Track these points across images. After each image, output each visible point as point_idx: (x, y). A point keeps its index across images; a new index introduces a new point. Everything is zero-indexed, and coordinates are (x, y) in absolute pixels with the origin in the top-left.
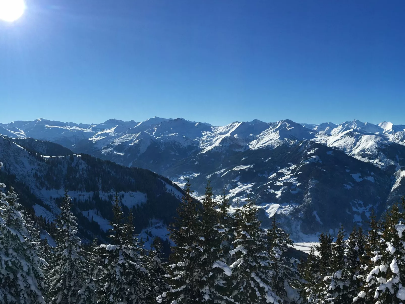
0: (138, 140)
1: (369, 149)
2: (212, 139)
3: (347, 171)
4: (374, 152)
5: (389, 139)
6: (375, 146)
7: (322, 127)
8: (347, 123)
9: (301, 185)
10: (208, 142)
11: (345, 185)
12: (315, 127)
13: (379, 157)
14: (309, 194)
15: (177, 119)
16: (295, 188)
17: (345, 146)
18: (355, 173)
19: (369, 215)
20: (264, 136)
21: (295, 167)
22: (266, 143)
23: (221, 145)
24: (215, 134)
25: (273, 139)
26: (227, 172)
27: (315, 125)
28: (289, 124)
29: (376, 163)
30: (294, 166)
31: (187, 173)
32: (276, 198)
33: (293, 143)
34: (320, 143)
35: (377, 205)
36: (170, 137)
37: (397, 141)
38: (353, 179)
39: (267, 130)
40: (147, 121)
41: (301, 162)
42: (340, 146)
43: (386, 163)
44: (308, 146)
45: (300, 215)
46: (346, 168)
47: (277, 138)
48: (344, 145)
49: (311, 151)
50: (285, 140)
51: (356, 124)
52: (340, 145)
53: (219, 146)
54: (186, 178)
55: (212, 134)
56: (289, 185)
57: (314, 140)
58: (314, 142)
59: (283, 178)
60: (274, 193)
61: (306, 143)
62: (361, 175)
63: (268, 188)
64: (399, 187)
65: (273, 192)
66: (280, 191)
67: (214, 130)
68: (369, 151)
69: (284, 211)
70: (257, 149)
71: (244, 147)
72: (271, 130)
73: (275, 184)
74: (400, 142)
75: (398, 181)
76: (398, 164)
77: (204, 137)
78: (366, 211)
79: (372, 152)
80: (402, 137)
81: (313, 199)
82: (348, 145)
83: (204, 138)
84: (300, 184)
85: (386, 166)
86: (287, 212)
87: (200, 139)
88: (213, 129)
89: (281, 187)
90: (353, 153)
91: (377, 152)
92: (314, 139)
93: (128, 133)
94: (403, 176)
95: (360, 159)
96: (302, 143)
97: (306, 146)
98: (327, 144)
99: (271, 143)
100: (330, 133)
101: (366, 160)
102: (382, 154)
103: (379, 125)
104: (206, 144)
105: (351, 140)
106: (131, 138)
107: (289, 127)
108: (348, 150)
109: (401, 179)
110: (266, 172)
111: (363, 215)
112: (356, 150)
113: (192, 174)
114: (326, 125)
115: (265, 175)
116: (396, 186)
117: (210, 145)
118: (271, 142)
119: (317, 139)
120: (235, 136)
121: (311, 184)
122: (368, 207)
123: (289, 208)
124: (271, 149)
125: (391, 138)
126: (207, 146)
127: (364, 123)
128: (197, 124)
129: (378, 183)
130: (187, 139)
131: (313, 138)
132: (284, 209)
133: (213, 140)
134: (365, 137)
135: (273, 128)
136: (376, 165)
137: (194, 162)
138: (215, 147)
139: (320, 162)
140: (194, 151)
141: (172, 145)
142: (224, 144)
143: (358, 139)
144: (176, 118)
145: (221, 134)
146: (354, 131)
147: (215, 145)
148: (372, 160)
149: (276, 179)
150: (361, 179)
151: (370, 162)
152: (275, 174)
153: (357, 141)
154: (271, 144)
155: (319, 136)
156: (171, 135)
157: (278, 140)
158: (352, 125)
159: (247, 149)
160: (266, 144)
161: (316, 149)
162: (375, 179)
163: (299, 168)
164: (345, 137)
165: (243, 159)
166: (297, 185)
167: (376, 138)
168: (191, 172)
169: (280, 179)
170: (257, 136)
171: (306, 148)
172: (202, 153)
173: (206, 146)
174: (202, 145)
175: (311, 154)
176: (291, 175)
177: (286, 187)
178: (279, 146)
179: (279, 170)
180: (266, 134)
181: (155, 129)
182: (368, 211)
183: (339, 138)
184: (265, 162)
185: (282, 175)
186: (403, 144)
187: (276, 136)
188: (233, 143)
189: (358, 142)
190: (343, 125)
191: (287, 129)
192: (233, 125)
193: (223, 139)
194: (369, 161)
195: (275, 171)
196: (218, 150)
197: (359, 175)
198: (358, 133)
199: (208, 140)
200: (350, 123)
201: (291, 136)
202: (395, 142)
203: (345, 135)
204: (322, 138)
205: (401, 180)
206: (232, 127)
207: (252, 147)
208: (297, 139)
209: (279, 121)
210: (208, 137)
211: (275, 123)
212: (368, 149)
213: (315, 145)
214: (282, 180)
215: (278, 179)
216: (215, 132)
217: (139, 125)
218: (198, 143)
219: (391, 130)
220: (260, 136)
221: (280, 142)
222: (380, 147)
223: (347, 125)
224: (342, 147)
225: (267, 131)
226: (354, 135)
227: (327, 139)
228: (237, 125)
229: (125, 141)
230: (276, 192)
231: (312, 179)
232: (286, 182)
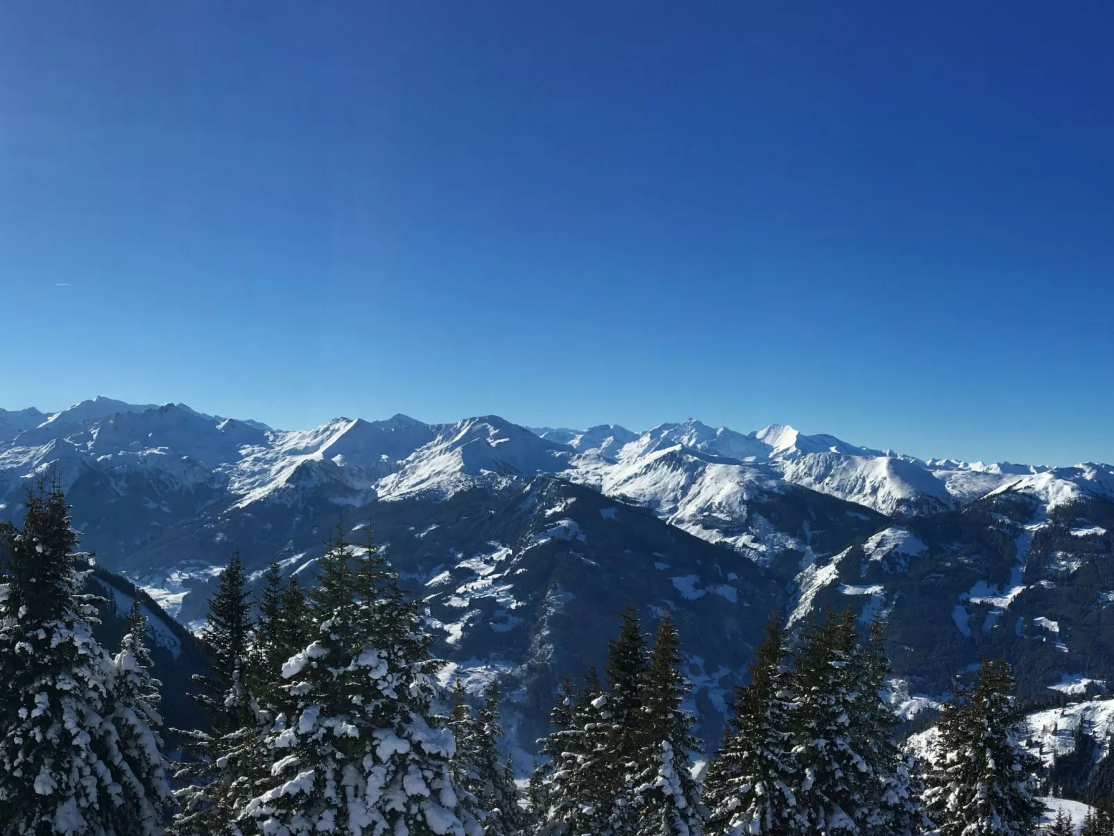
0: (45, 465)
1: (724, 504)
2: (266, 466)
3: (660, 566)
4: (736, 513)
5: (782, 474)
6: (739, 495)
7: (594, 436)
8: (665, 426)
9: (522, 606)
10: (257, 477)
11: (654, 609)
12: (573, 437)
13: (753, 528)
14: (546, 633)
15: (168, 405)
16: (504, 615)
17: (656, 494)
18: (683, 574)
19: (722, 700)
20: (420, 462)
21: (509, 554)
22: (422, 482)
23: (292, 486)
24: (277, 453)
25: (445, 470)
26: (306, 564)
27: (572, 431)
28: (495, 429)
29: (745, 546)
30: (505, 549)
31: (189, 565)
32: (448, 644)
33: (504, 482)
34: (584, 483)
35: (744, 670)
36: (145, 460)
37: (805, 481)
38: (678, 592)
39: (429, 444)
40: (72, 409)
41: (525, 538)
42: (640, 495)
43: (772, 545)
44: (548, 492)
45: (519, 695)
46: (657, 559)
47: (454, 470)
48: (653, 492)
49: (554, 506)
50: (482, 474)
51: (693, 431)
52: (641, 492)
53: (288, 488)
54: (187, 578)
55: (267, 453)
56: (486, 605)
57: (568, 474)
58: (565, 481)
59: (470, 585)
60: (441, 630)
61: (544, 481)
62: (698, 581)
63: (424, 614)
64: (809, 616)
65: (438, 627)
66: (460, 625)
67: (274, 441)
68: (722, 512)
69: (470, 682)
70: (398, 499)
71: (362, 495)
72: (438, 445)
73: (446, 604)
74: (815, 482)
75: (806, 599)
76: (809, 548)
77: (245, 462)
78: (710, 686)
79: (731, 513)
80: (823, 468)
81: (555, 648)
82: (664, 490)
83: (245, 466)
84: (520, 604)
85: (771, 554)
86: (480, 686)
87: (232, 469)
88: (271, 438)
89: (462, 611)
90: (679, 515)
91: (745, 514)
92: (567, 471)
93: (18, 444)
94: (820, 583)
95: (698, 533)
96: (532, 485)
97: (543, 492)
98: (601, 486)
99: (439, 483)
100: (616, 456)
101: (713, 537)
102: (761, 520)
103: (759, 435)
104: (249, 481)
105: (674, 476)
106: (25, 460)
107: (496, 437)
108: (666, 508)
109: (816, 592)
110: (421, 568)
111: (702, 700)
112: (688, 506)
113: (206, 567)
114: (603, 431)
115: (416, 576)
116: (801, 612)
117: (262, 484)
118: (437, 479)
119: (575, 470)
120: (337, 459)
121: (553, 603)
122: (717, 676)
123: (486, 675)
124: (437, 500)
125: (790, 471)
126: (252, 486)
127: (716, 430)
128: (223, 424)
129: (746, 605)
130: (192, 462)
131: (563, 470)
132: (470, 679)
133: (270, 470)
134: (713, 470)
135: (445, 439)
136: (744, 552)
137: (213, 533)
138: (274, 491)
139: (582, 538)
140: (211, 502)
141: (151, 481)
142: (302, 483)
143: (694, 474)
144: (166, 404)
145: (294, 452)
146: (685, 450)
147: (275, 486)
148: (732, 536)
149: (448, 589)
150: (701, 593)
151: (725, 543)
152: (447, 573)
153: (692, 480)
154: (439, 487)
155: (580, 463)
156: (148, 452)
157: (458, 475)
158: (683, 433)
159: (370, 500)
160: (423, 486)
161: (569, 501)
162: (738, 593)
163: (520, 556)
164: (656, 469)
165: (355, 526)
166: (510, 609)
167: (743, 472)
168: (202, 562)
169: (461, 590)
170: (399, 462)
171: (541, 498)
172: (238, 507)
173: (249, 487)
174: (237, 485)
175: (556, 516)
176: (496, 576)
177: (477, 612)
178: (462, 491)
179: (459, 563)
180: (425, 457)
181: (95, 433)
182: (718, 688)
183: (638, 471)
184: (419, 537)
185: (470, 575)
186: (823, 489)
187: (452, 461)
188: (329, 480)
189: (694, 483)
190: (655, 434)
191: (489, 444)
192: (331, 428)
193: (298, 467)
194: (723, 540)
195: (449, 564)
196: (284, 501)
197: (694, 578)
198: (696, 458)
199: (256, 469)
200: (677, 430)
201: (500, 463)
202: (799, 483)
203: (656, 461)
204: (588, 469)
205: (814, 594)
206: (328, 433)
207: (384, 494)
208: (518, 472)
209: (465, 421)
210: (257, 460)
211: (453, 425)
212: (720, 504)
213: (568, 488)
214: (466, 592)
215: (455, 589)
216: (277, 448)
217: (51, 419)
218: (227, 480)
219: (794, 449)
220: (408, 462)
221: (463, 479)
222: (756, 498)
223: (666, 433)
224: (647, 498)
225: (429, 448)
226: (684, 464)
227: (602, 473)
228: (344, 428)
229: (9, 467)
230: (446, 627)
231: (555, 589)
232: (477, 596)
